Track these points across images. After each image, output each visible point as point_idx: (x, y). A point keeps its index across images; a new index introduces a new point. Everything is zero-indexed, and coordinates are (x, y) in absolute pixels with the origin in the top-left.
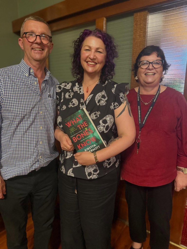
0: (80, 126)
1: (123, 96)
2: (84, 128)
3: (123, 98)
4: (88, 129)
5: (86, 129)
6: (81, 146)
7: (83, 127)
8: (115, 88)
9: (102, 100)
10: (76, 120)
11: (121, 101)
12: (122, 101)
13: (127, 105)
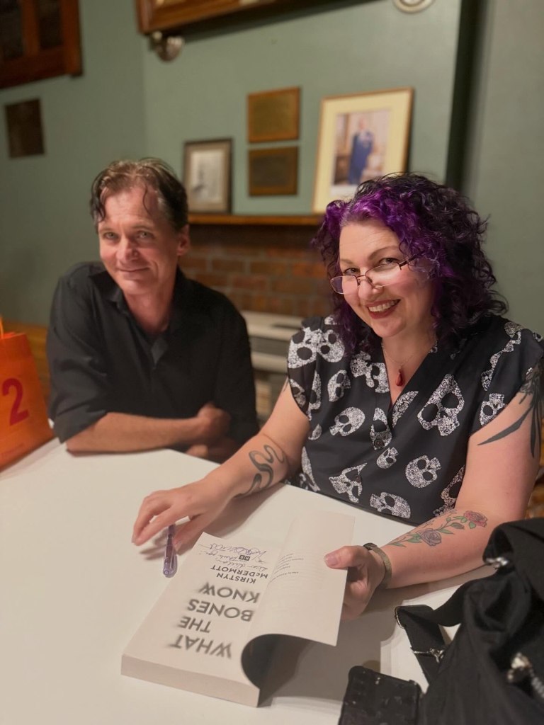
8: (492, 371)
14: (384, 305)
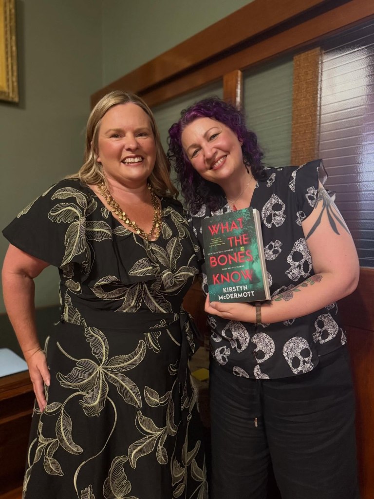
0: (233, 241)
1: (315, 194)
2: (239, 246)
3: (315, 197)
4: (246, 250)
5: (242, 249)
6: (219, 278)
7: (238, 243)
8: (294, 180)
9: (277, 215)
10: (230, 225)
11: (311, 204)
12: (313, 206)
13: (325, 209)
14: (221, 160)
